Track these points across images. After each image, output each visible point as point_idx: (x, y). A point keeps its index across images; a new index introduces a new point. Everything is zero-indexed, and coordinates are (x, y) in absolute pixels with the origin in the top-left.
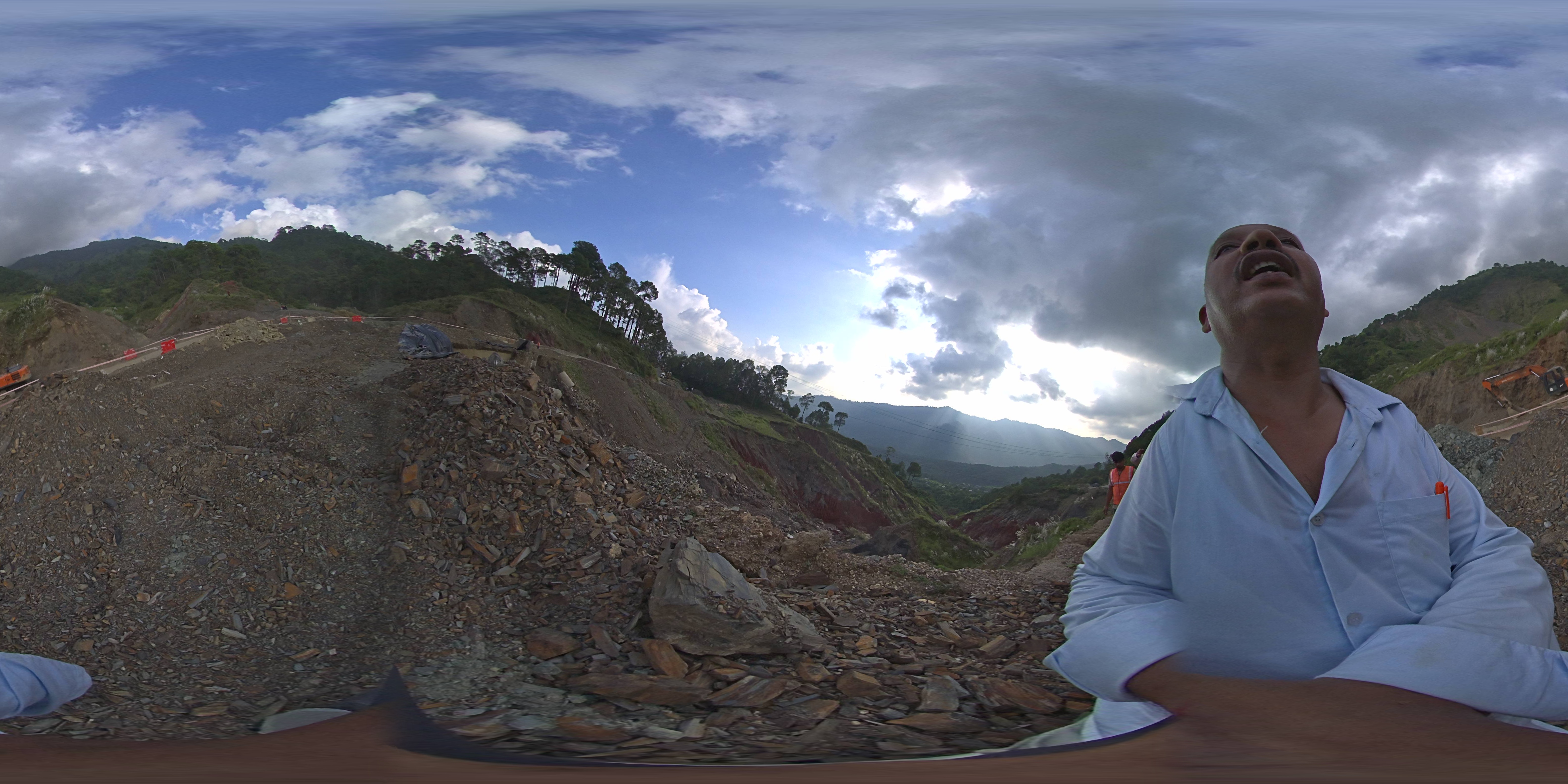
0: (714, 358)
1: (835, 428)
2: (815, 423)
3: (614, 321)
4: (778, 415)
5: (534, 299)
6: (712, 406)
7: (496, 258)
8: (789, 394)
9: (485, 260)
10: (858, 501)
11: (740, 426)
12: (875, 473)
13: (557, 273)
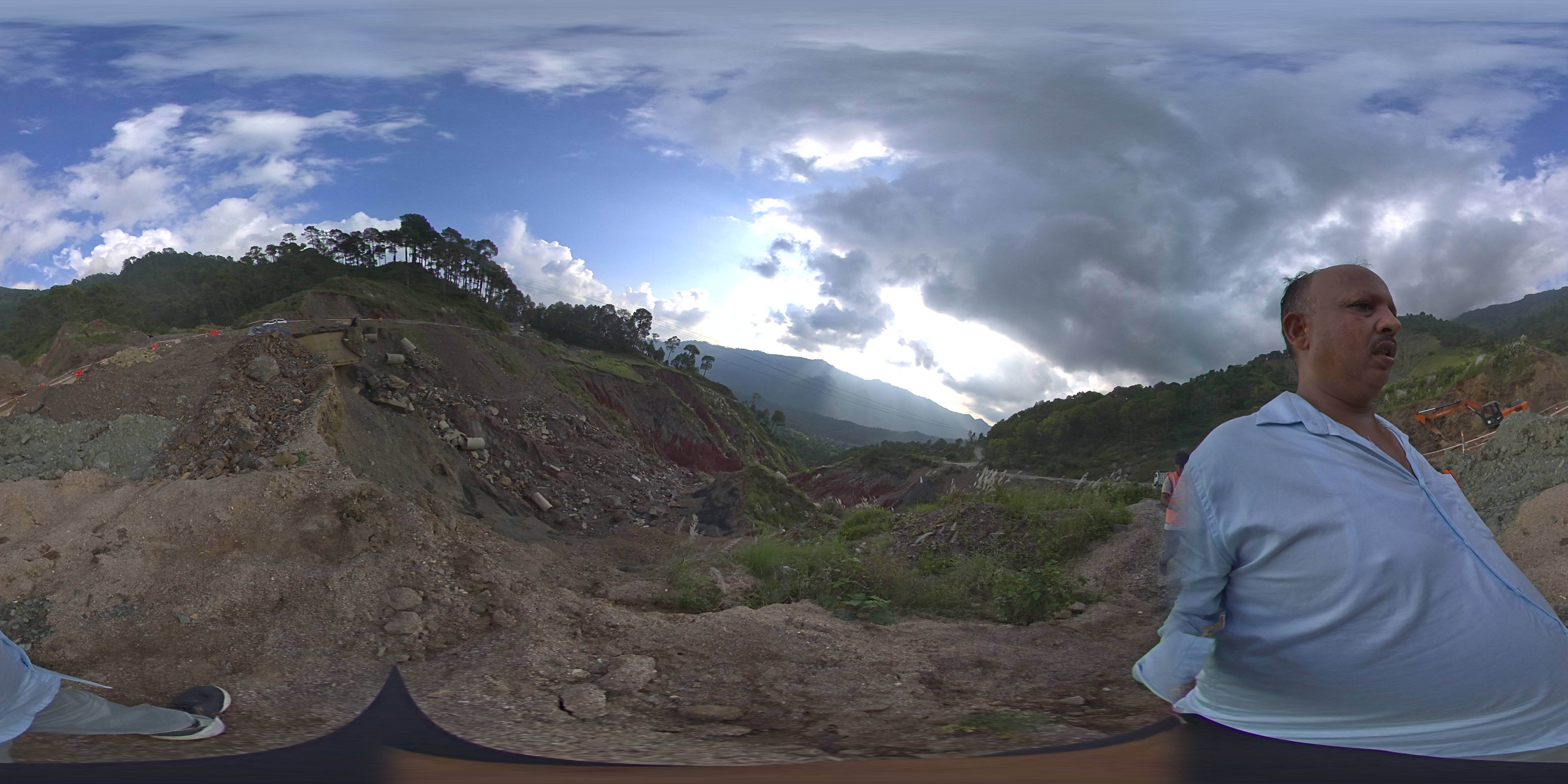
1: (702, 372)
2: (681, 366)
4: (641, 358)
6: (571, 353)
7: (331, 247)
8: (654, 336)
9: (320, 252)
10: (713, 445)
11: (597, 369)
12: (738, 418)
13: (395, 249)
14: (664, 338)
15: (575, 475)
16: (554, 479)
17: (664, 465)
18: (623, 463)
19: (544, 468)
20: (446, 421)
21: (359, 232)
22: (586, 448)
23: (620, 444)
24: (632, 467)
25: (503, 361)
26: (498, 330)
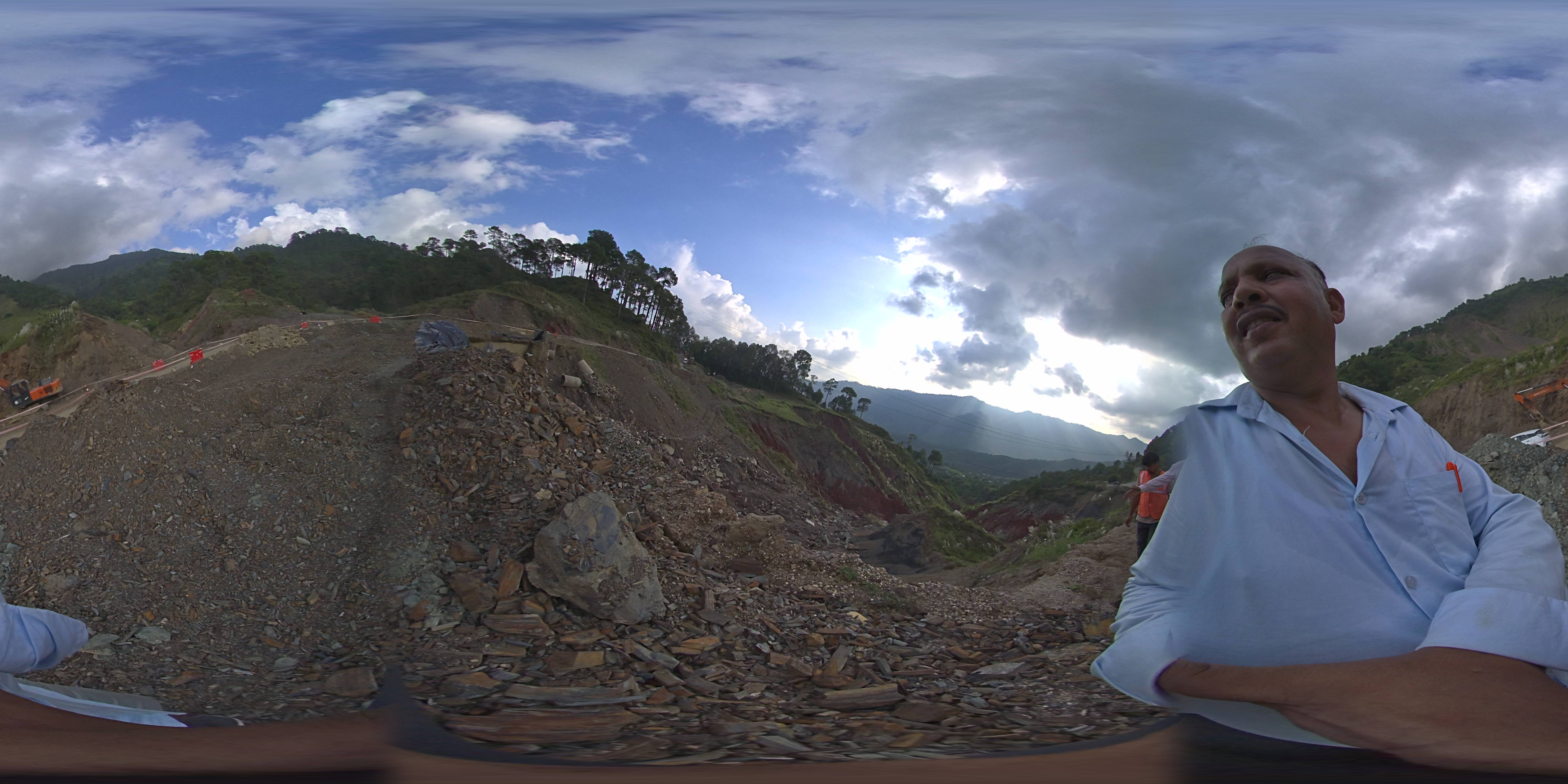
0: (737, 343)
1: (858, 414)
2: (838, 408)
3: (635, 308)
4: (801, 400)
5: (551, 290)
6: (734, 391)
7: (511, 251)
8: (812, 378)
9: (500, 254)
10: (877, 487)
11: (761, 410)
12: (897, 460)
13: (574, 263)
14: (823, 378)
17: (832, 508)
18: (796, 508)
21: (542, 241)
22: (757, 493)
23: (790, 488)
24: (804, 512)
25: (676, 396)
26: (668, 362)
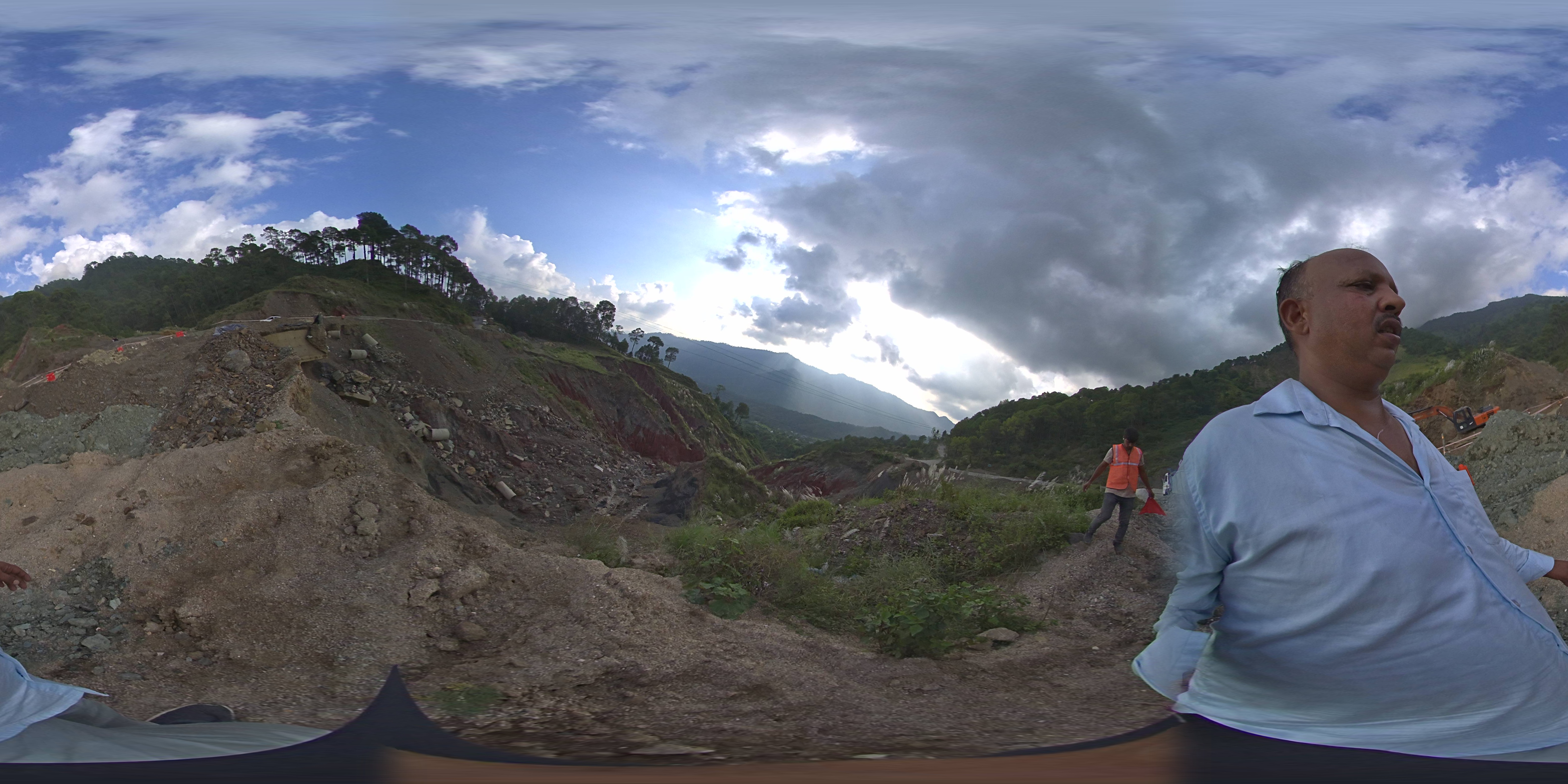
1: (666, 364)
2: (645, 358)
4: (605, 350)
7: (290, 247)
8: (618, 328)
9: (280, 252)
10: (676, 436)
11: (560, 361)
12: (702, 410)
13: (354, 247)
14: (627, 330)
15: (539, 464)
16: (517, 468)
17: (627, 455)
18: (586, 453)
19: (507, 458)
20: (411, 413)
21: (318, 232)
22: (549, 439)
23: (583, 434)
24: (594, 457)
25: (466, 353)
26: (460, 324)
